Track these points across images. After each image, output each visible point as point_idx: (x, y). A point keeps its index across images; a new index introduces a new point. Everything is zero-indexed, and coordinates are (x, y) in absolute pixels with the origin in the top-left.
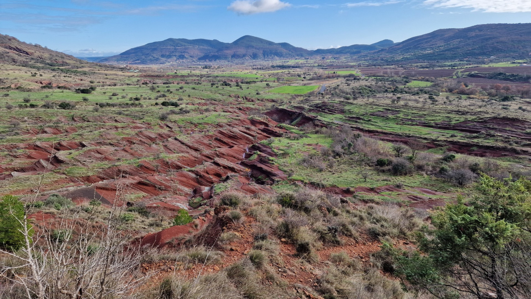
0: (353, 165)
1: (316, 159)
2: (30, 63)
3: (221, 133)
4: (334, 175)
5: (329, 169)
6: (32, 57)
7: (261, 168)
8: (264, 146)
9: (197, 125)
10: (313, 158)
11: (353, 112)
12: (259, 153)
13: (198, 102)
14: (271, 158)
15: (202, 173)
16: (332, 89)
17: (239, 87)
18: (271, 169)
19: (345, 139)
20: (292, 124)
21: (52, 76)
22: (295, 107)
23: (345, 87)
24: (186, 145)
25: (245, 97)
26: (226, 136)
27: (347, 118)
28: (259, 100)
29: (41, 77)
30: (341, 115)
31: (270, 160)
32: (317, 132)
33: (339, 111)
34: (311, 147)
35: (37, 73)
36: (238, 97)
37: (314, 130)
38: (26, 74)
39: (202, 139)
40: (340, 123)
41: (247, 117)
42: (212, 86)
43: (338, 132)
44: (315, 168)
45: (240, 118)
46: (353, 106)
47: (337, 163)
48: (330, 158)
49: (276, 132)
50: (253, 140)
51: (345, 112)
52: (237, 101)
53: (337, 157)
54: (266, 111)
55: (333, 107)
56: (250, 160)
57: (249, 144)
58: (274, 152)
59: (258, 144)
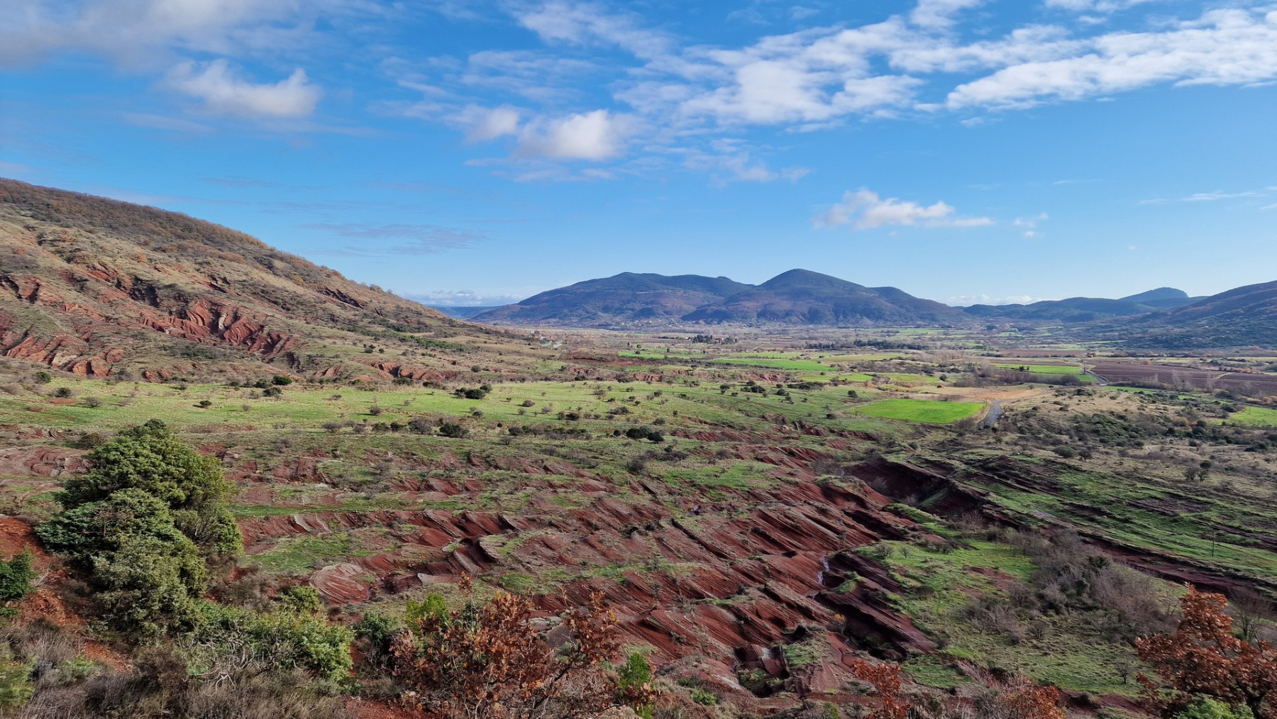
0: (1091, 639)
1: (999, 611)
2: (361, 324)
3: (765, 517)
4: (1047, 659)
5: (1034, 642)
6: (366, 312)
7: (872, 618)
8: (868, 561)
9: (705, 491)
10: (992, 609)
11: (1081, 491)
12: (859, 578)
13: (697, 430)
14: (891, 596)
15: (750, 616)
16: (1019, 418)
17: (783, 398)
18: (894, 622)
19: (1067, 567)
20: (924, 504)
21: (401, 352)
22: (927, 461)
23: (1053, 413)
24: (699, 542)
25: (800, 423)
26: (776, 527)
27: (1067, 507)
28: (832, 431)
29: (381, 355)
30: (1051, 497)
31: (889, 600)
32: (991, 538)
33: (1046, 485)
34: (982, 576)
35: (374, 345)
36: (784, 422)
37: (984, 531)
38: (354, 347)
39: (727, 529)
40: (1051, 519)
41: (813, 478)
42: (723, 392)
43: (1046, 542)
44: (999, 633)
45: (797, 480)
46: (1080, 476)
47: (1050, 628)
48: (1035, 612)
49: (889, 526)
50: (837, 540)
51: (1061, 489)
52: (780, 431)
53: (1051, 612)
54: (853, 463)
55: (1029, 472)
56: (839, 593)
57: (827, 549)
58: (896, 581)
59: (852, 553)
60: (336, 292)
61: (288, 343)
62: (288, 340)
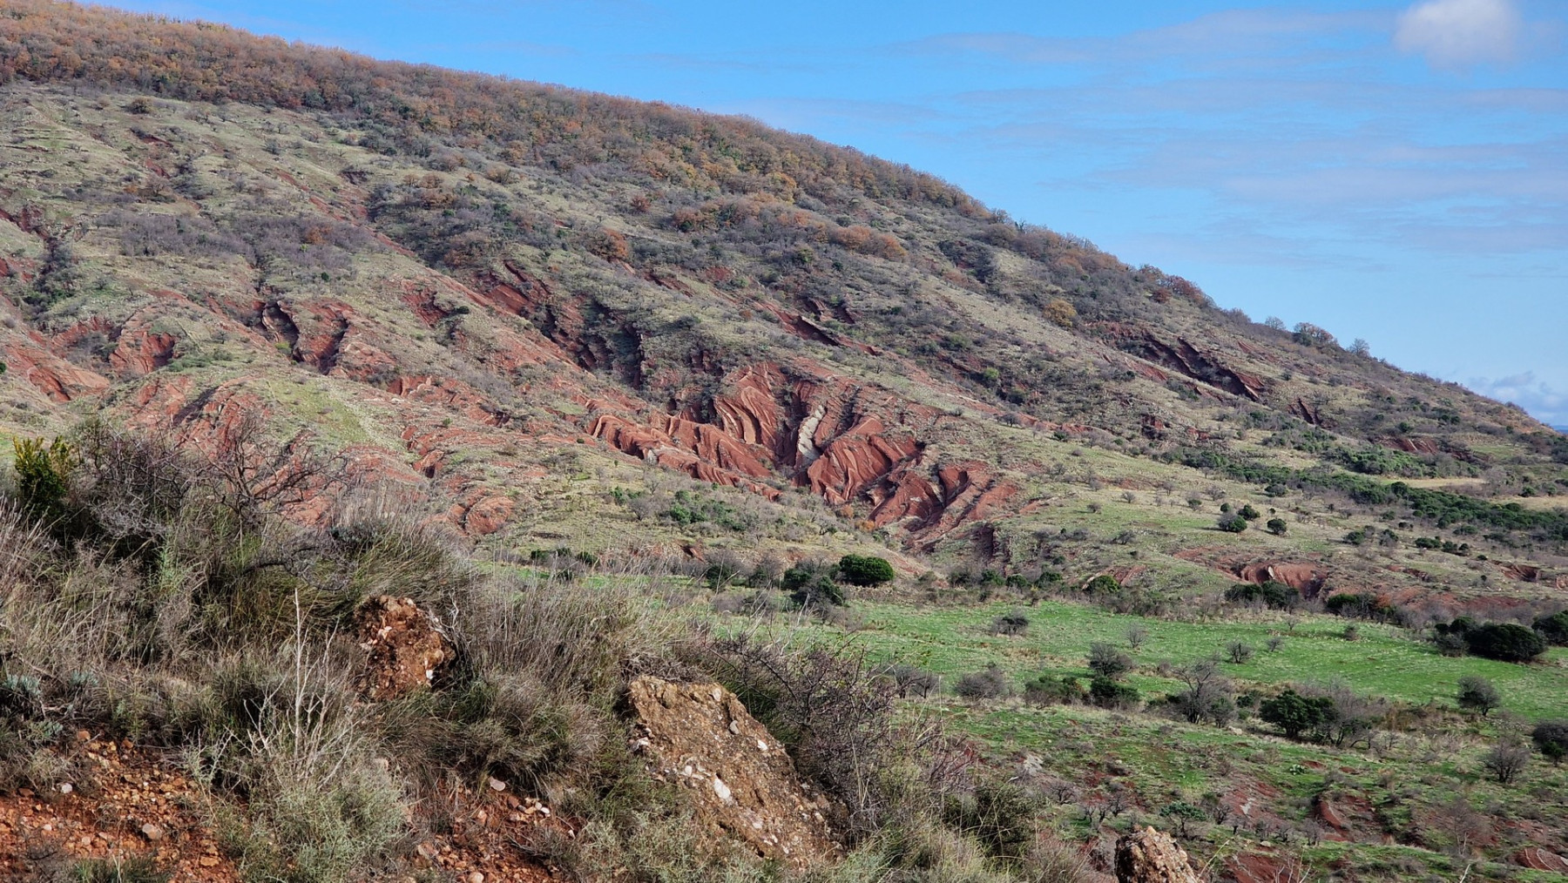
2: (1236, 446)
6: (1262, 408)
21: (1339, 533)
29: (1273, 541)
35: (1256, 508)
38: (1189, 513)
60: (1176, 345)
61: (987, 496)
62: (989, 486)
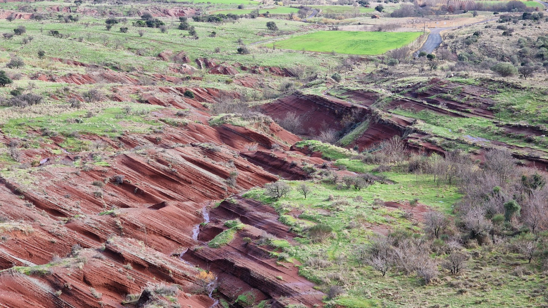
0: (518, 269)
1: (409, 246)
3: (130, 163)
4: (463, 297)
5: (449, 279)
7: (246, 271)
8: (258, 206)
9: (60, 140)
10: (400, 244)
11: (519, 110)
12: (241, 225)
13: (66, 73)
14: (277, 242)
15: (71, 283)
16: (459, 45)
17: (186, 32)
18: (275, 273)
19: (497, 191)
20: (342, 140)
22: (349, 92)
23: (495, 39)
24: (27, 198)
25: (205, 60)
26: (144, 174)
27: (501, 129)
28: (243, 69)
30: (485, 120)
31: (273, 248)
32: (413, 168)
33: (480, 107)
34: (397, 210)
36: (185, 60)
37: (405, 162)
39: (74, 180)
40: (486, 143)
41: (207, 118)
42: (109, 28)
43: (475, 168)
44: (406, 273)
45: (186, 120)
46: (519, 94)
47: (471, 259)
48: (453, 244)
49: (294, 165)
50: (225, 186)
51: (497, 111)
52: (179, 71)
53: (473, 243)
54: (265, 102)
55: (462, 94)
56: (213, 246)
57: (211, 198)
58: (287, 225)
59: (239, 198)
